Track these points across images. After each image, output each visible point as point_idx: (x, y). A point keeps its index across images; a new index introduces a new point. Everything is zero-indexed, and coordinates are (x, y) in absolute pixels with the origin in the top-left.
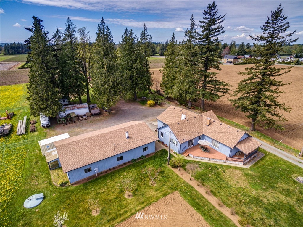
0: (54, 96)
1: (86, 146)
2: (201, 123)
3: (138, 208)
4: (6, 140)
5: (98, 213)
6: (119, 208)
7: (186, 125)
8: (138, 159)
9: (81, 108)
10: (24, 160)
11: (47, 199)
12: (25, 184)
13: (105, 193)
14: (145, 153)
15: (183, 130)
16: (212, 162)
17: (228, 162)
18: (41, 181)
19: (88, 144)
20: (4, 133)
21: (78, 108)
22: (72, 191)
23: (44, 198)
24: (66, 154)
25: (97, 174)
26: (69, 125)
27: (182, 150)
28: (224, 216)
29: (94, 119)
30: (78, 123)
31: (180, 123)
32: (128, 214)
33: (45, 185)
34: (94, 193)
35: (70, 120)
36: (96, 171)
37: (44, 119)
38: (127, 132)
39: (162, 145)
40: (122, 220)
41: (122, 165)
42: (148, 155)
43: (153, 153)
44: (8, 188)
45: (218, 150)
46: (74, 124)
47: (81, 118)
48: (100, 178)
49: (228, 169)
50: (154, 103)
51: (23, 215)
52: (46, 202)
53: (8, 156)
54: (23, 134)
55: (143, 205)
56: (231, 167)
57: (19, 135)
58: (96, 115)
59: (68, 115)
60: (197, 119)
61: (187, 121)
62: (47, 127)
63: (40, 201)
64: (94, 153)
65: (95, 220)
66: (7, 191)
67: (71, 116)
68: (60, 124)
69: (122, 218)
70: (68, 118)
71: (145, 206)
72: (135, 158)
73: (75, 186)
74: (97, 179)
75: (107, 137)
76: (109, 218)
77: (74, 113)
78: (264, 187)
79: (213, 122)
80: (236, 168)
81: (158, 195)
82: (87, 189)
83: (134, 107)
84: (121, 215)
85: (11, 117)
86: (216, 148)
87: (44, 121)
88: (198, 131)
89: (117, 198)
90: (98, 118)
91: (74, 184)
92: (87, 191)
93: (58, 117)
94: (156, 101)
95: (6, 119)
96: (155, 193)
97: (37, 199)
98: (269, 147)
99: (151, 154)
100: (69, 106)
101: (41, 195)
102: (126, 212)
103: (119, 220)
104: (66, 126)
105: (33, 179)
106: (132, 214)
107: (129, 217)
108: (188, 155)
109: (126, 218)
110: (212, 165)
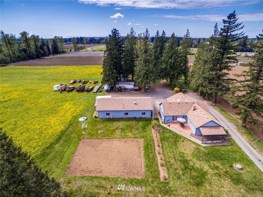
0: (113, 75)
1: (111, 102)
2: (189, 107)
3: (117, 137)
4: (88, 94)
5: (101, 132)
6: (110, 134)
7: (176, 106)
8: (138, 118)
9: (130, 84)
10: (89, 103)
11: (87, 120)
12: (84, 112)
13: (110, 127)
14: (143, 116)
15: (171, 108)
16: (181, 134)
17: (192, 137)
18: (89, 113)
19: (113, 102)
20: (88, 90)
21: (127, 84)
22: (98, 121)
23: (87, 119)
24: (101, 103)
25: (112, 118)
26: (118, 93)
27: (167, 121)
28: (155, 158)
29: (134, 92)
30: (124, 93)
31: (172, 104)
32: (112, 137)
33: (90, 115)
34: (105, 125)
35: (120, 90)
36: (111, 116)
37: (106, 86)
38: (135, 100)
39: (159, 116)
40: (107, 138)
41: (127, 118)
42: (145, 118)
43: (149, 118)
44: (78, 112)
45: (191, 129)
46: (121, 93)
47: (126, 90)
48: (112, 120)
49: (188, 141)
50: (179, 90)
51: (77, 122)
52: (86, 121)
53: (85, 100)
54: (95, 92)
55: (121, 137)
56: (191, 141)
57: (93, 92)
58: (136, 90)
59: (120, 87)
60: (187, 104)
61: (178, 104)
62: (107, 91)
63: (85, 120)
64: (113, 106)
65: (98, 134)
66: (77, 113)
67: (121, 88)
68: (114, 91)
69: (108, 137)
70: (120, 89)
71: (122, 138)
72: (136, 117)
73: (100, 120)
74: (111, 120)
75: (124, 101)
76: (103, 135)
77: (124, 87)
78: (201, 159)
79: (197, 109)
80: (194, 143)
81: (132, 136)
82: (104, 122)
83: (165, 90)
84: (108, 136)
85: (95, 83)
86: (191, 127)
87: (106, 87)
88: (183, 112)
89: (113, 130)
90: (136, 92)
91: (100, 119)
92: (103, 123)
93: (114, 87)
94: (181, 89)
95: (93, 84)
96: (131, 135)
97: (83, 119)
98: (242, 142)
99: (148, 118)
100: (123, 82)
101: (86, 118)
102: (111, 136)
103: (106, 137)
104: (117, 93)
105: (87, 112)
106: (113, 138)
107: (111, 138)
108: (169, 126)
109: (110, 138)
110: (179, 135)
